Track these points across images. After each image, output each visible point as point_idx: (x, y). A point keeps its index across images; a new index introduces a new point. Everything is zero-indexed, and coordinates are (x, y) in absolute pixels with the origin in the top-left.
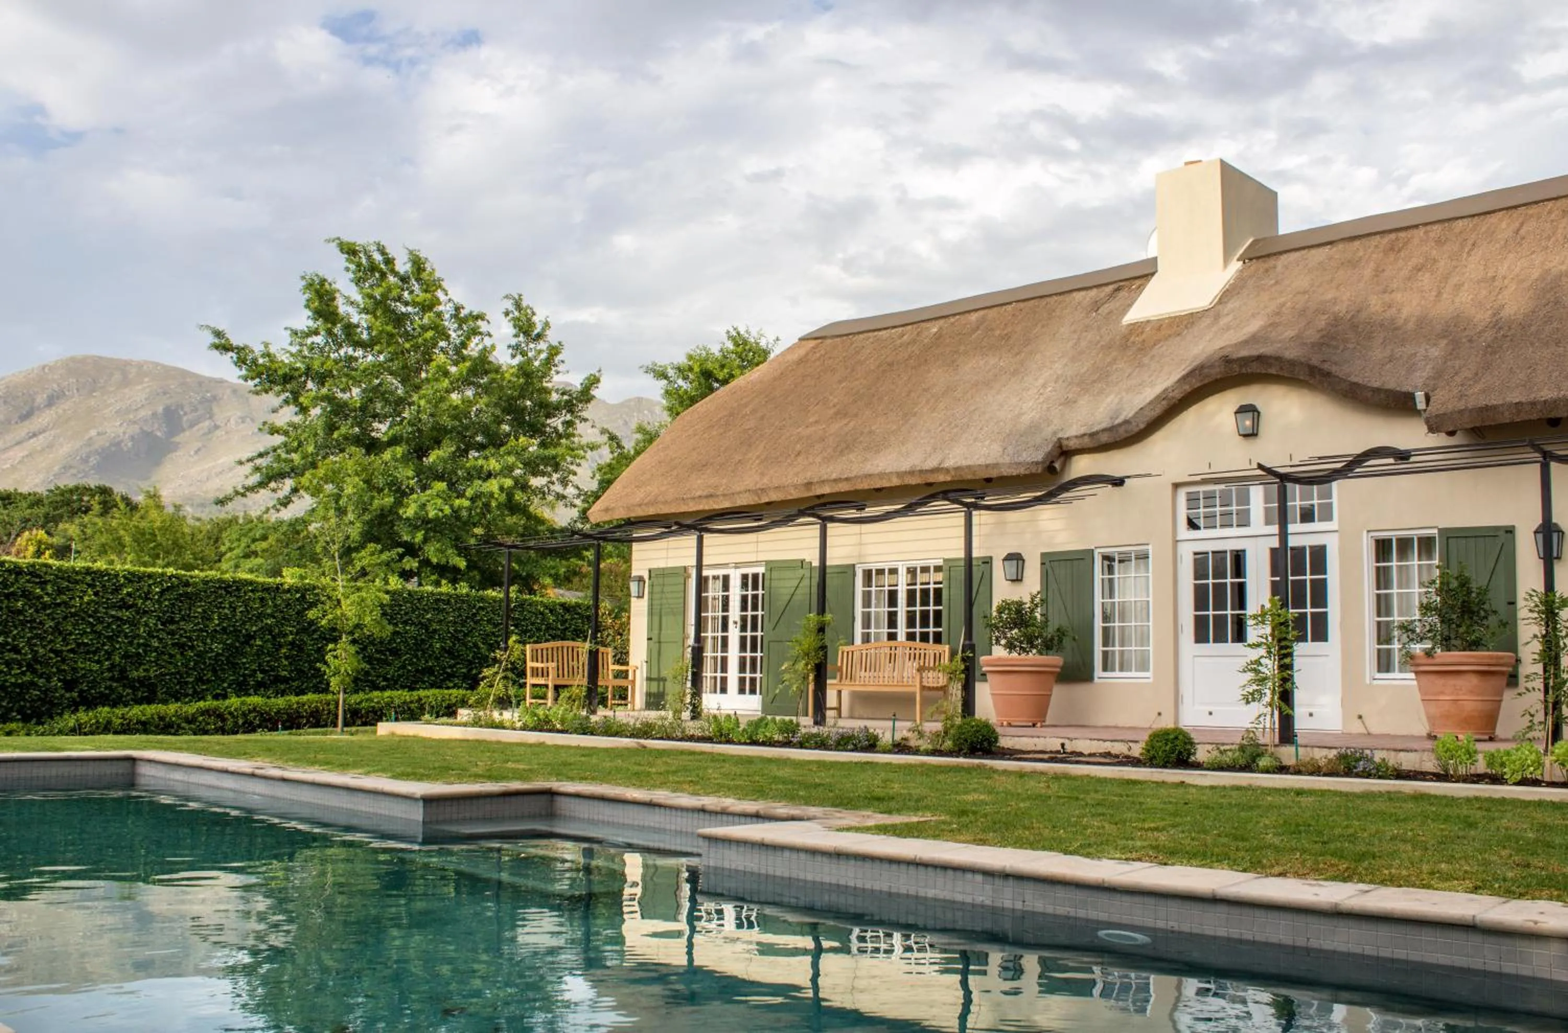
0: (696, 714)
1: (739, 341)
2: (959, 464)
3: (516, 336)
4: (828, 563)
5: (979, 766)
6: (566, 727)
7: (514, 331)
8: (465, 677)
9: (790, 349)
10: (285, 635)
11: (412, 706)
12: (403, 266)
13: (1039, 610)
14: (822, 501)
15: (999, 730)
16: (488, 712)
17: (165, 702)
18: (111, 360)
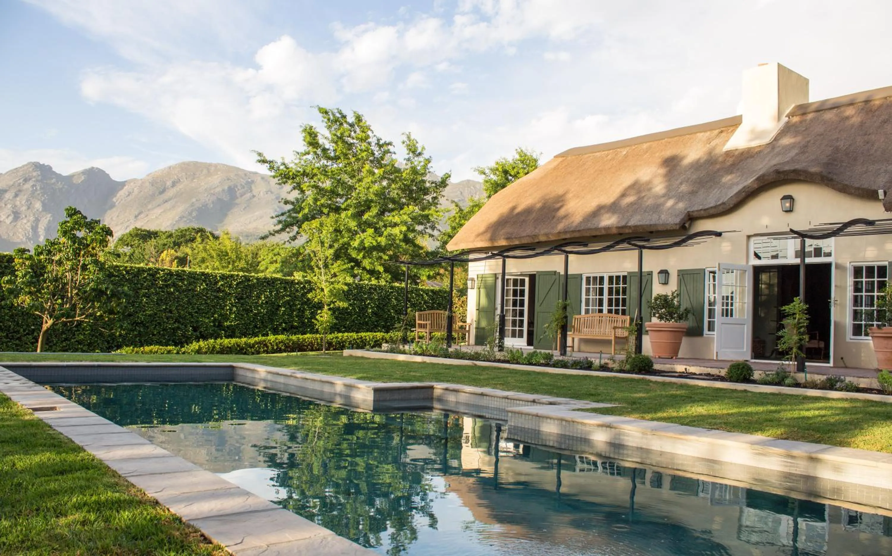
0: (501, 348)
1: (522, 154)
2: (636, 224)
3: (408, 154)
4: (569, 273)
5: (643, 379)
6: (436, 354)
7: (407, 152)
8: (384, 327)
9: (549, 162)
10: (296, 305)
11: (358, 341)
12: (351, 119)
13: (676, 299)
14: (566, 241)
15: (653, 360)
16: (397, 345)
17: (240, 337)
18: (201, 163)
